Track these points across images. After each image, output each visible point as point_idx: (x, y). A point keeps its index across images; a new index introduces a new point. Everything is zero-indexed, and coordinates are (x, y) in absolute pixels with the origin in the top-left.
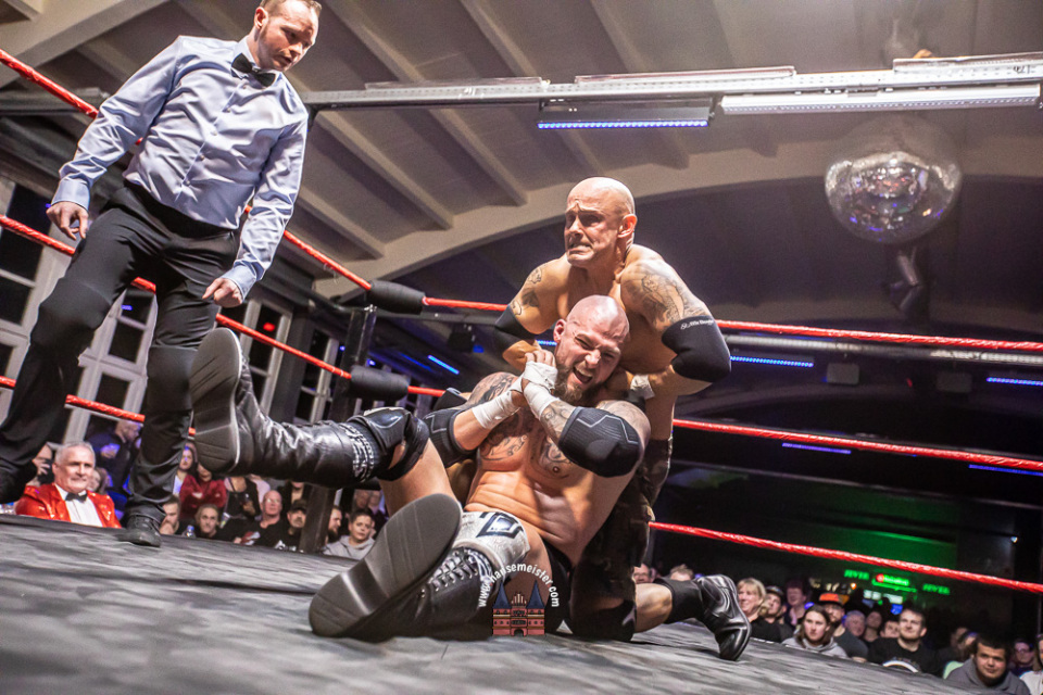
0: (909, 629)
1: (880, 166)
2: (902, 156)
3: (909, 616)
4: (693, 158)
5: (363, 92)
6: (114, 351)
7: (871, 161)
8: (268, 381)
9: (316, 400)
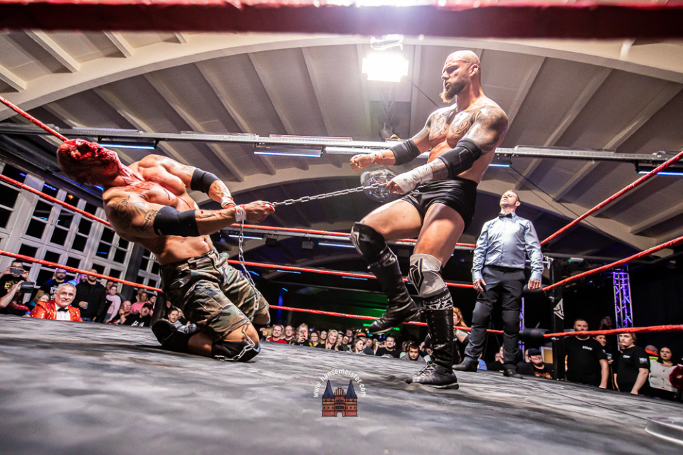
0: (390, 344)
1: (379, 175)
2: (387, 171)
3: (390, 339)
4: (310, 166)
5: (180, 135)
6: (53, 240)
7: (377, 172)
8: (127, 254)
9: (149, 262)
